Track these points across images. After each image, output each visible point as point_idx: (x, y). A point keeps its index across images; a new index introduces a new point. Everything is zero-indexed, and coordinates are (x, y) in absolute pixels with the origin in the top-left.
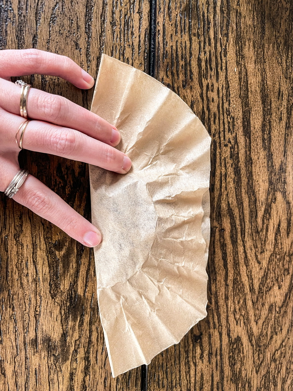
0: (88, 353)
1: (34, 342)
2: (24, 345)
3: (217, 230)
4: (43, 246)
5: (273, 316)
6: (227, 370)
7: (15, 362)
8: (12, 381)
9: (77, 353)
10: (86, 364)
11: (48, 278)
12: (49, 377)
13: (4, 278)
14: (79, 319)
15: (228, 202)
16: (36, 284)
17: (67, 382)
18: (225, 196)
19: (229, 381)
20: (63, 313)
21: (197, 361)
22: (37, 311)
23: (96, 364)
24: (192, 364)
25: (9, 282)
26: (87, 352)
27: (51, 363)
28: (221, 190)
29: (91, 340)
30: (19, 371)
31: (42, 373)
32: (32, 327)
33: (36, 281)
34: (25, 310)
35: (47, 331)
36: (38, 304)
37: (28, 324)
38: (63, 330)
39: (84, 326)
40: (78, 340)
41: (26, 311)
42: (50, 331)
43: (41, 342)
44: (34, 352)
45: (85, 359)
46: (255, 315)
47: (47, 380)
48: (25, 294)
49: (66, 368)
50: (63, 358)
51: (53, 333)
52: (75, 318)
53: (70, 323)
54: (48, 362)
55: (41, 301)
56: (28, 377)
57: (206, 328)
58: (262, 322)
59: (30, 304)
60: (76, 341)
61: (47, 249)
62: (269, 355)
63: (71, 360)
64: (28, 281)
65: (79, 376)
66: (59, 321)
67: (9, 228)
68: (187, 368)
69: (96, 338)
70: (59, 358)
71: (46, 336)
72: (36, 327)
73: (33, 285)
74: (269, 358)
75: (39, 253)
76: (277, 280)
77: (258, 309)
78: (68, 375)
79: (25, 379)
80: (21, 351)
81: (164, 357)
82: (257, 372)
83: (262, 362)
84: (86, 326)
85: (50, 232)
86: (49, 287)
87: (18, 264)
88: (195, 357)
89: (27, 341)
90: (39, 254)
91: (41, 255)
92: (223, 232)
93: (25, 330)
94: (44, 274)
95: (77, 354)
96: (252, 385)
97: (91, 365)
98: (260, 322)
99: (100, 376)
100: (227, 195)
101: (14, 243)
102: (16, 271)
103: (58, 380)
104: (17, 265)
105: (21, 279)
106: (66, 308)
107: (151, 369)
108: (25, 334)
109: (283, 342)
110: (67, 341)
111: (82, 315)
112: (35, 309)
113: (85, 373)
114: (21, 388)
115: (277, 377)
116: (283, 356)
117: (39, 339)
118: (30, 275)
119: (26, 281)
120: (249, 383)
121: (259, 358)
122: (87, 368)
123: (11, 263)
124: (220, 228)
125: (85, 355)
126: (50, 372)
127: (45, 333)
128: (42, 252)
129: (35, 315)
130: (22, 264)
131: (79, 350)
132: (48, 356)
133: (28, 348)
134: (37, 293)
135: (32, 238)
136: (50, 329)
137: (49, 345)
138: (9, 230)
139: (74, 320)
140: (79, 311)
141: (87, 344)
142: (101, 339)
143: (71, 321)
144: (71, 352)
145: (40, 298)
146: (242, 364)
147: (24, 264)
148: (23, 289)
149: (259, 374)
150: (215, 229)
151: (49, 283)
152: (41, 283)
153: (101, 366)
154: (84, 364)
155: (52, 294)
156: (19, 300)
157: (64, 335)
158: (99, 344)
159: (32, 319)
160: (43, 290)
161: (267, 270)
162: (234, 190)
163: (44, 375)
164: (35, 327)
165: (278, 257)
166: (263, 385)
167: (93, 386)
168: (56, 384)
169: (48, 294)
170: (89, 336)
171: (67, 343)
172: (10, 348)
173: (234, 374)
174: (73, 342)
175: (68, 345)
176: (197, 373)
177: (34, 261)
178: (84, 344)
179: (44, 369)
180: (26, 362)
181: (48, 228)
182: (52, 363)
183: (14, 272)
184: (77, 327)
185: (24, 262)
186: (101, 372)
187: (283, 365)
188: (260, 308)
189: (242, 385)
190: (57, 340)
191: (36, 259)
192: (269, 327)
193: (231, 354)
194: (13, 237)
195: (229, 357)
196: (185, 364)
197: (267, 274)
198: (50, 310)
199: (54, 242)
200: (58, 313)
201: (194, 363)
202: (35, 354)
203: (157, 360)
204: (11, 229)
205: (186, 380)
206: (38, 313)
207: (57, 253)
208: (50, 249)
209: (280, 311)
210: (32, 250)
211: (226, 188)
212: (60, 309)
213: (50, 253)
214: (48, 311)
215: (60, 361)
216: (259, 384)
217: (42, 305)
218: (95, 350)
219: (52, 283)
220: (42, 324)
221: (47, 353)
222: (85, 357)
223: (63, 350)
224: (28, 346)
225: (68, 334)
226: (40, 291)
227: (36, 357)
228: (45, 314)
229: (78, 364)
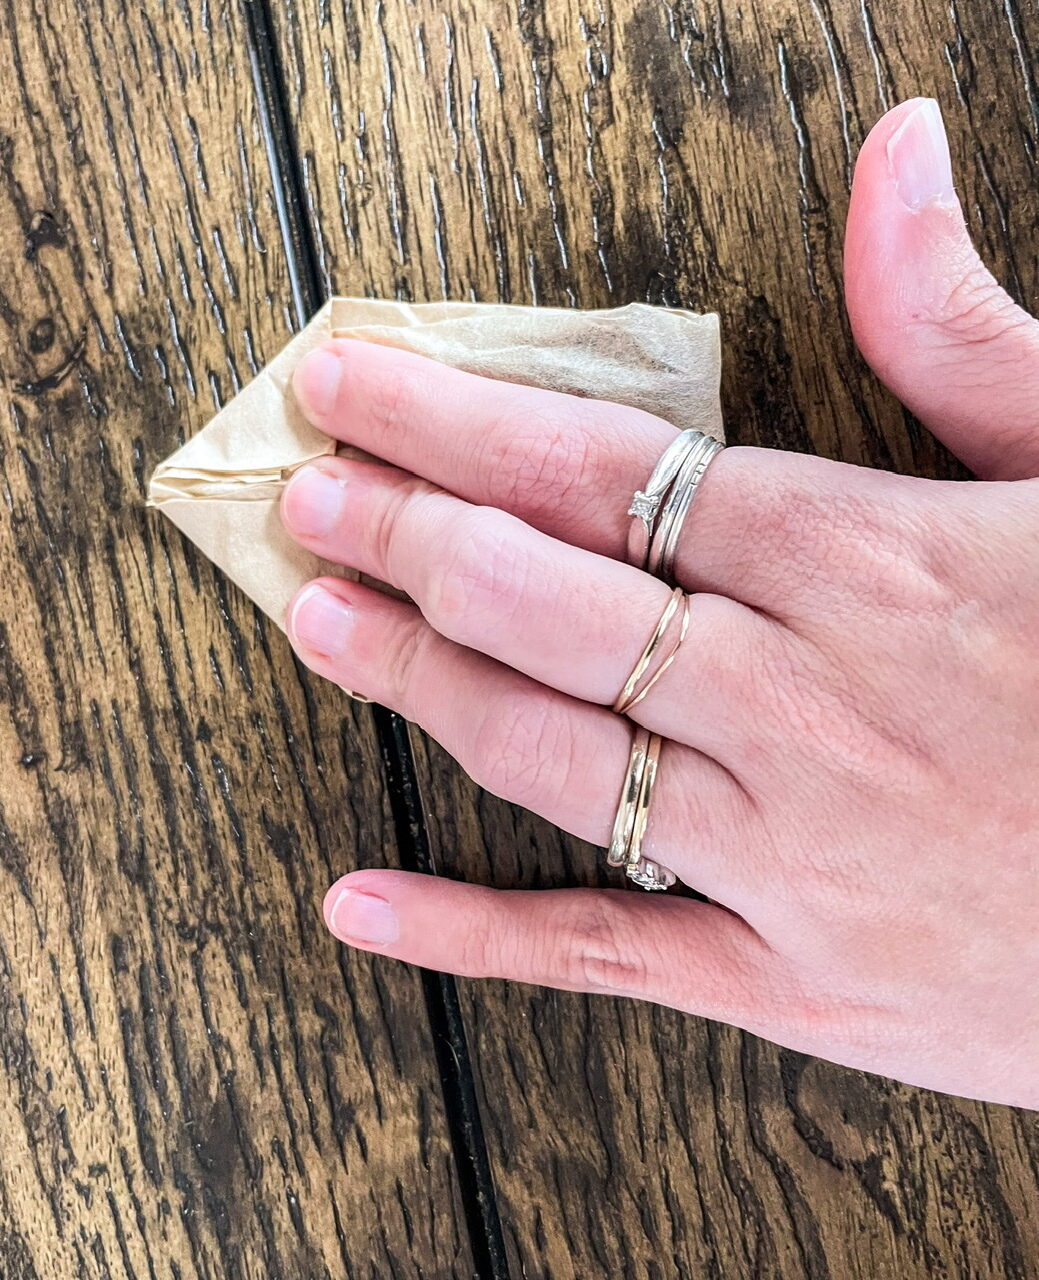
0: (541, 71)
1: (802, 80)
2: (844, 57)
3: (56, 757)
9: (593, 64)
10: (538, 22)
14: (620, 225)
15: (30, 901)
18: (53, 925)
20: (699, 242)
21: (23, 127)
22: (820, 226)
23: (494, 28)
24: (48, 109)
26: (547, 76)
28: (77, 950)
29: (542, 135)
32: (825, 147)
35: (754, 143)
36: (823, 257)
38: (681, 161)
39: (587, 197)
40: (601, 128)
42: (738, 142)
43: (769, 84)
44: (790, 32)
45: (551, 42)
50: (654, 28)
51: (723, 137)
52: (639, 228)
53: (654, 198)
57: (13, 287)
60: (611, 120)
63: (611, 26)
66: (707, 198)
68: (64, 85)
69: (519, 150)
70: (669, 26)
71: (752, 117)
72: (809, 151)
80: (855, 25)
81: (183, 114)
84: (577, 198)
86: (788, 349)
88: (37, 142)
92: (25, 755)
94: (823, 403)
95: (592, 58)
97: (515, 21)
100: (42, 935)
106: (690, 264)
107: (232, 52)
110: (649, 113)
111: (608, 242)
112: (829, 235)
117: (781, 97)
124: (42, 767)
125: (551, 63)
127: (760, 130)
129: (826, 205)
131: (587, 79)
133: (823, 47)
134: (836, 311)
136: (740, 152)
137: (732, 79)
139: (638, 218)
140: (624, 260)
141: (555, 115)
142: (496, 149)
143: (653, 208)
144: (621, 67)
150: (69, 761)
152: (828, 360)
153: (467, 22)
154: (549, 18)
155: (769, 317)
157: (672, 136)
158: (500, 124)
160: (815, 331)
162: (14, 964)
164: (814, 151)
169: (787, 311)
170: (551, 154)
171: (647, 103)
172: (906, 32)
174: (624, 114)
175: (645, 96)
176: (14, 72)
184: (619, 184)
190: (698, 110)
196: (77, 100)
198: (759, 241)
200: (723, 237)
201: (38, 114)
202: (784, 26)
203: (213, 95)
205: (59, 28)
206: (815, 219)
211: (55, 968)
212: (713, 254)
214: (768, 238)
215: (662, 12)
217: (802, 259)
218: (511, 94)
219: (779, 369)
220: (783, 169)
221: (730, 39)
222: (551, 55)
223: (661, 66)
224: (825, 55)
225: (654, 147)
226: (824, 320)
227: (778, 13)
228: (781, 222)
229: (576, 14)
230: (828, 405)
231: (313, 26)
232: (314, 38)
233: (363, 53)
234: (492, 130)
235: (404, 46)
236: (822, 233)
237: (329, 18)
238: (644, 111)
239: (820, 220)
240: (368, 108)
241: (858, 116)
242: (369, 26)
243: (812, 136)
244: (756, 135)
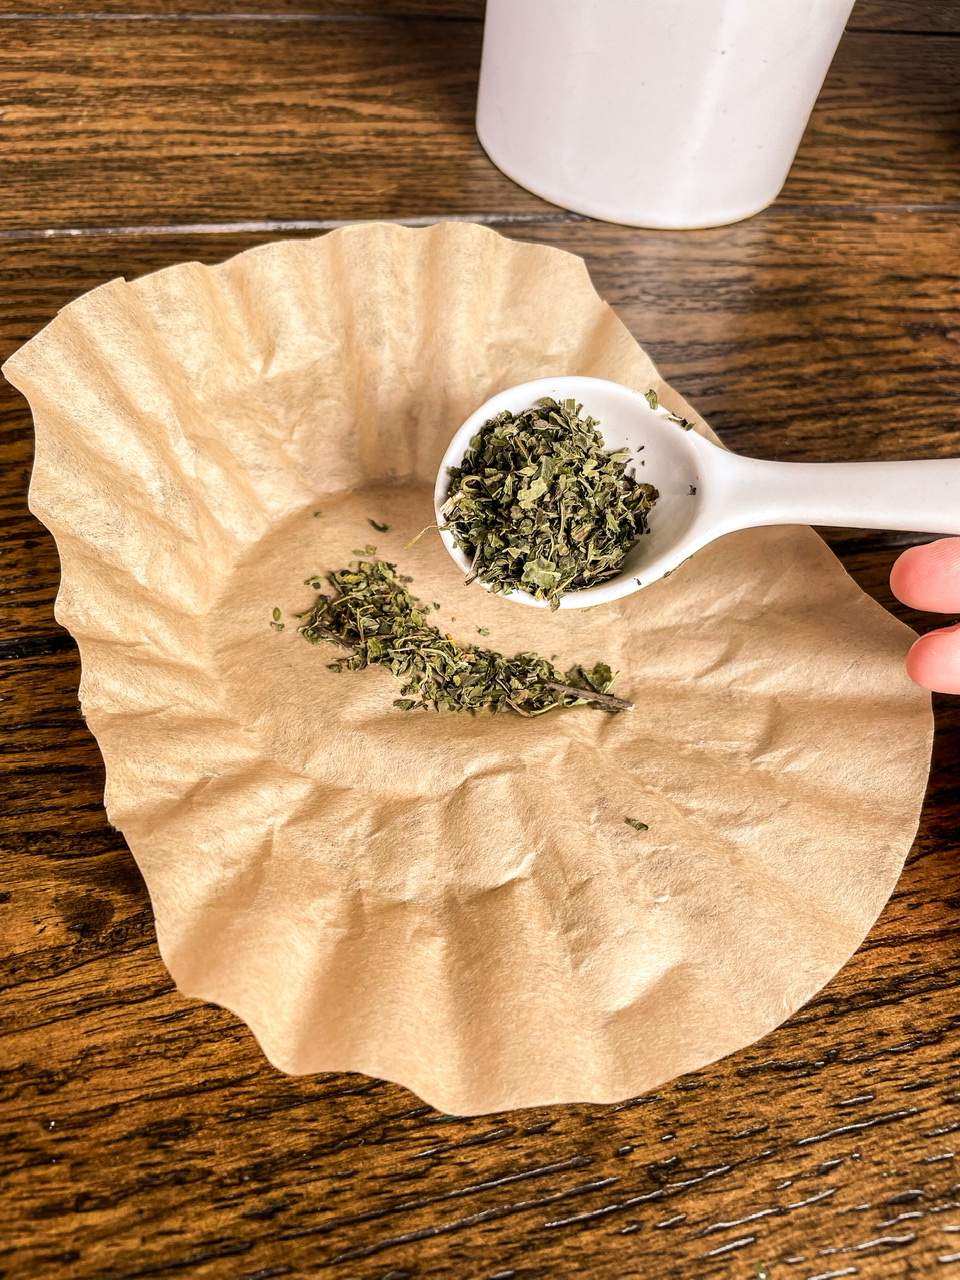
4: (94, 971)
13: (234, 1095)
25: (250, 1072)
61: (101, 957)
67: (11, 1120)
75: (119, 983)
85: (29, 959)
87: (169, 1054)
90: (124, 982)
91: (130, 973)
101: (80, 1085)
102: (201, 1052)
104: (176, 1056)
105: (233, 1028)
123: (166, 1080)
128: (115, 973)
130: (170, 1036)
135: (55, 1020)
138: (18, 1119)
147: (171, 1027)
177: (158, 994)
181: (13, 971)
183: (204, 1059)
185: (162, 1030)
191: (147, 987)
194: (52, 1098)
199: (74, 937)
204: (14, 1115)
207: (117, 918)
208: (102, 946)
210: (108, 1012)
213: (122, 943)
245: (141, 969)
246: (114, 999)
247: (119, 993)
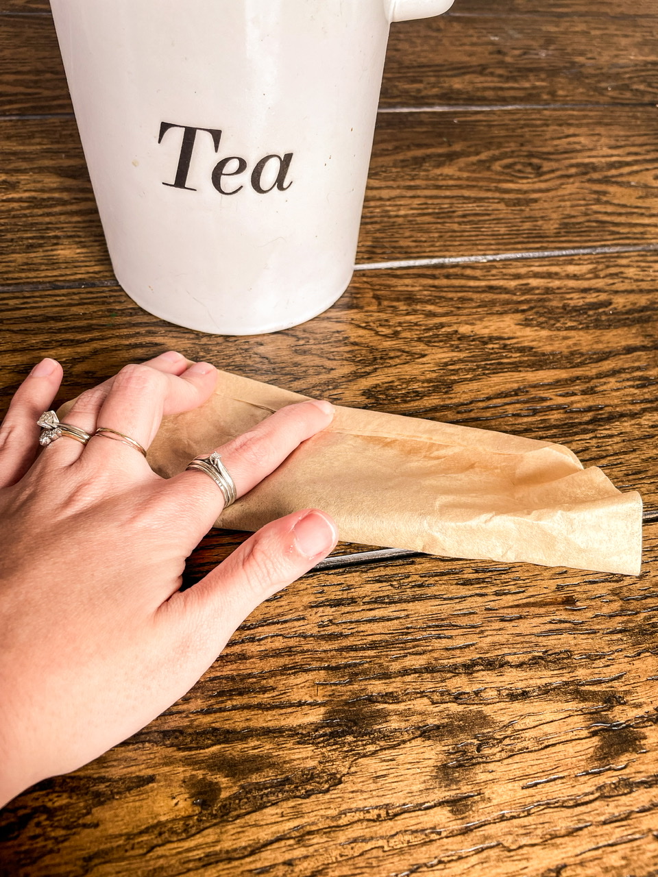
0: (456, 669)
1: (458, 805)
2: (471, 830)
4: (210, 835)
5: (314, 347)
6: (430, 402)
7: (520, 847)
8: (571, 844)
9: (460, 694)
10: (482, 667)
11: (291, 803)
12: (535, 751)
14: (381, 706)
16: (310, 833)
17: (535, 704)
19: (450, 396)
20: (371, 748)
22: (379, 816)
23: (476, 646)
26: (454, 670)
27: (500, 751)
29: (425, 668)
30: (539, 832)
31: (528, 770)
32: (422, 819)
33: (303, 836)
34: (381, 850)
35: (424, 778)
36: (362, 817)
37: (416, 831)
38: (413, 738)
39: (395, 690)
40: (429, 698)
41: (383, 847)
42: (423, 770)
43: (455, 787)
44: (483, 800)
45: (471, 674)
46: (319, 374)
47: (543, 752)
48: (340, 859)
49: (501, 713)
50: (482, 726)
51: (427, 762)
52: (380, 716)
53: (394, 723)
54: (499, 761)
55: (350, 811)
56: (548, 805)
58: (329, 362)
59: (364, 840)
60: (433, 703)
61: (215, 825)
62: (389, 343)
63: (481, 704)
64: (306, 857)
65: (513, 680)
66: (394, 752)
69: (418, 657)
70: (483, 733)
71: (436, 777)
72: (420, 810)
73: (315, 841)
74: (394, 342)
75: (227, 844)
76: (246, 350)
77: (305, 372)
78: (517, 706)
79: (556, 809)
80: (486, 838)
82: (424, 356)
83: (404, 352)
84: (394, 685)
85: (170, 825)
86: (313, 797)
89: (456, 825)
90: (230, 843)
91: (234, 837)
93: (434, 836)
94: (282, 816)
95: (465, 693)
96: (448, 359)
97: (481, 656)
98: (329, 364)
99: (499, 633)
103: (534, 727)
106: (360, 743)
108: (444, 834)
109: (360, 327)
110: (437, 723)
111: (371, 700)
112: (374, 821)
113: (502, 666)
114: (581, 817)
115: (426, 325)
116: (386, 323)
117: (449, 793)
118: (288, 856)
119: (305, 864)
120: (446, 364)
121: (398, 357)
122: (491, 665)
125: (461, 673)
126: (522, 751)
127: (430, 783)
128: (224, 837)
129: (390, 819)
131: (454, 691)
132: (483, 762)
133: (475, 819)
134: (333, 824)
135: (189, 870)
136: (419, 771)
137: (457, 767)
139: (384, 716)
140: (361, 710)
141: (435, 674)
142: (418, 646)
143: (389, 724)
144: (461, 708)
145: (345, 814)
146: (414, 380)
148: (327, 866)
149: (426, 352)
151: (304, 798)
152: (305, 820)
153: (479, 633)
154: (483, 673)
155: (330, 787)
156: (358, 871)
157: (425, 733)
158: (430, 648)
159: (399, 824)
160: (322, 812)
161: (230, 368)
163: (533, 763)
164: (420, 813)
165: (202, 354)
166: (446, 344)
167: (527, 642)
168: (547, 728)
169: (333, 796)
170: (415, 673)
171: (443, 721)
172: (487, 868)
173: (436, 390)
174: (437, 709)
175: (446, 720)
177: (252, 853)
178: (438, 682)
179: (517, 766)
180: (513, 817)
181: (160, 834)
182: (498, 749)
184: (401, 707)
186: (490, 633)
187: (402, 321)
188: (304, 369)
189: (454, 374)
190: (440, 748)
191: (245, 848)
192: (336, 350)
193: (399, 400)
195: (405, 402)
197: (237, 366)
198: (371, 781)
199: (197, 810)
200: (374, 761)
202: (487, 796)
206: (383, 813)
207: (224, 795)
208: (215, 816)
209: (303, 338)
210: (221, 866)
212: (365, 756)
213: (227, 814)
214: (373, 786)
215: (489, 730)
216: (445, 349)
217: (361, 805)
218: (445, 654)
219: (303, 791)
220: (410, 795)
221: (478, 766)
222: (465, 673)
223: (462, 729)
224: (472, 820)
225: (420, 725)
226: (328, 818)
227: (493, 793)
228: (381, 793)
229: (486, 686)
230: (281, 819)
231: (473, 565)
232: (468, 565)
233: (462, 587)
234: (428, 644)
235: (466, 604)
236: (376, 817)
237: (477, 572)
238: (439, 720)
239: (382, 816)
240: (435, 588)
241: (439, 839)
242: (474, 589)
243: (428, 811)
244: (428, 780)
245: (241, 835)
246: (224, 856)
247: (227, 852)
